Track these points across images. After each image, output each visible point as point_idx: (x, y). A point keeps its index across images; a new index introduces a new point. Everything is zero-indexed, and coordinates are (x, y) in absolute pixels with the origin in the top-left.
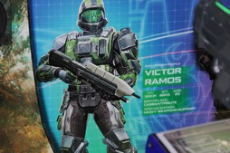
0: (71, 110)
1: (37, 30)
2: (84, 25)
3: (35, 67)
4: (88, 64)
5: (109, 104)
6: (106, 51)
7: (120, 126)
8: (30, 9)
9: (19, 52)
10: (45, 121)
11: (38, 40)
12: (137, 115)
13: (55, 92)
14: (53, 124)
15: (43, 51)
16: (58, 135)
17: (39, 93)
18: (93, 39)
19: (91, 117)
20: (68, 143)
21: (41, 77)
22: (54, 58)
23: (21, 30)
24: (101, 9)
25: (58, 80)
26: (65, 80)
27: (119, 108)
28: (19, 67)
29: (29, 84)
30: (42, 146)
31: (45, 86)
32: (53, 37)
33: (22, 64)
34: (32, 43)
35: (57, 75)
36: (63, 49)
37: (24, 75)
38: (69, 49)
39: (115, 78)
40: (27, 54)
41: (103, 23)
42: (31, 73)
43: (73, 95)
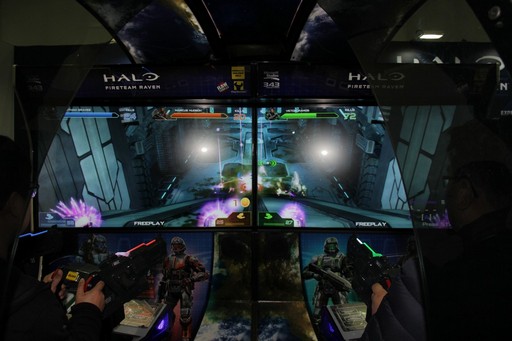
0: (320, 295)
1: (303, 253)
2: (327, 251)
3: (301, 271)
4: (329, 271)
5: (340, 294)
6: (339, 265)
8: (300, 242)
9: (294, 263)
10: (306, 300)
11: (303, 258)
13: (312, 285)
14: (311, 302)
15: (307, 263)
16: (312, 307)
17: (303, 284)
18: (331, 258)
19: (330, 299)
20: (317, 313)
21: (305, 277)
22: (312, 267)
23: (296, 253)
24: (335, 243)
25: (313, 279)
26: (317, 279)
27: (345, 295)
28: (294, 271)
29: (298, 280)
30: (304, 312)
32: (311, 257)
33: (295, 269)
34: (300, 259)
35: (312, 276)
36: (316, 263)
37: (296, 275)
38: (319, 263)
39: (343, 279)
40: (298, 265)
41: (337, 251)
42: (299, 274)
43: (321, 287)
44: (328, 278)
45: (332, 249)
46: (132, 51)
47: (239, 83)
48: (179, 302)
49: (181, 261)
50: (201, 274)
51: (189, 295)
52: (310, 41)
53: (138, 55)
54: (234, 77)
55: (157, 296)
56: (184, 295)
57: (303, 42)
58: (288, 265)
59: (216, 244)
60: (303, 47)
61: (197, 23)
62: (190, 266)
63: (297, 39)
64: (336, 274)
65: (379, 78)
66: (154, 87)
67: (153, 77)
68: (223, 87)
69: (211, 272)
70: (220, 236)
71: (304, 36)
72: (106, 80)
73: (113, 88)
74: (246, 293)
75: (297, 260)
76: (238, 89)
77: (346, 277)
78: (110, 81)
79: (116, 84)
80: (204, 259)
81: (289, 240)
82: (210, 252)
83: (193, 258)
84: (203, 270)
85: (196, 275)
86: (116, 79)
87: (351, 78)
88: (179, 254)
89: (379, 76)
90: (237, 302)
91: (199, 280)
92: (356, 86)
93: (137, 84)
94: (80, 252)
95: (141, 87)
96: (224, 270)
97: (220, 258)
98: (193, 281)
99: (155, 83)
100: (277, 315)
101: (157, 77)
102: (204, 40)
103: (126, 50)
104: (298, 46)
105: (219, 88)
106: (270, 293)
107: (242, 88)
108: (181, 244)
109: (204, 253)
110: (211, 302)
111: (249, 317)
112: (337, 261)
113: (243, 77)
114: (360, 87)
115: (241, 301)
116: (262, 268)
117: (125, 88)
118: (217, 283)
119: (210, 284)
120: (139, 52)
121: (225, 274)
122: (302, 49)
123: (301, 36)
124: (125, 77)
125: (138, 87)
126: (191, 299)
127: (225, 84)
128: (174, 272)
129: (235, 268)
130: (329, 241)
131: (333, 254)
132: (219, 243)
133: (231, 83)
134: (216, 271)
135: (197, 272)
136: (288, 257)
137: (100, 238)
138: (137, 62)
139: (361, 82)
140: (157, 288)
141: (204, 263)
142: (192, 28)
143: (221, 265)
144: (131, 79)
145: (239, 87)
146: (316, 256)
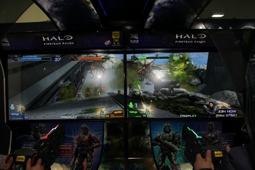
0: (161, 154)
1: (152, 132)
2: (165, 130)
4: (166, 141)
5: (172, 153)
6: (171, 138)
7: (175, 160)
8: (150, 126)
9: (147, 137)
10: (154, 157)
11: (152, 135)
12: (180, 157)
13: (157, 149)
14: (156, 158)
16: (157, 161)
17: (152, 149)
18: (167, 134)
19: (167, 156)
20: (160, 164)
21: (153, 145)
22: (157, 140)
23: (148, 132)
24: (169, 126)
25: (158, 146)
26: (160, 145)
27: (175, 154)
29: (150, 146)
30: (153, 164)
31: (154, 147)
33: (148, 141)
34: (150, 135)
35: (157, 144)
36: (159, 137)
37: (148, 144)
38: (161, 137)
39: (173, 146)
40: (149, 138)
41: (170, 130)
42: (150, 143)
44: (166, 145)
45: (167, 129)
46: (58, 24)
47: (116, 41)
48: (86, 159)
49: (87, 137)
50: (97, 144)
51: (91, 155)
52: (155, 17)
53: (61, 26)
54: (113, 37)
55: (74, 156)
56: (88, 155)
57: (151, 17)
58: (144, 138)
59: (105, 127)
60: (151, 20)
61: (93, 8)
62: (91, 139)
63: (148, 16)
64: (170, 143)
65: (193, 37)
66: (70, 43)
67: (70, 38)
68: (108, 43)
69: (103, 143)
70: (107, 123)
71: (152, 14)
72: (44, 39)
73: (48, 44)
74: (122, 154)
75: (149, 136)
76: (116, 44)
77: (175, 144)
78: (46, 40)
79: (50, 41)
80: (99, 136)
81: (144, 125)
82: (102, 132)
83: (93, 135)
84: (98, 142)
85: (95, 145)
86: (50, 39)
87: (177, 37)
88: (85, 134)
89: (193, 35)
90: (117, 158)
91: (96, 147)
92: (180, 42)
93: (61, 42)
94: (32, 133)
95: (63, 43)
96: (109, 142)
97: (108, 135)
98: (93, 148)
99: (70, 41)
100: (138, 166)
101: (72, 38)
102: (97, 17)
103: (55, 23)
104: (148, 20)
105: (105, 43)
106: (135, 154)
107: (118, 43)
108: (86, 128)
109: (99, 133)
110: (103, 159)
111: (123, 167)
112: (170, 136)
113: (118, 37)
114: (182, 42)
115: (119, 158)
116: (130, 140)
117: (55, 44)
118: (106, 149)
119: (102, 149)
120: (62, 24)
121: (110, 144)
122: (151, 21)
123: (150, 14)
124: (54, 38)
125: (61, 43)
126: (92, 157)
127: (109, 41)
128: (83, 143)
129: (116, 141)
130: (166, 125)
131: (168, 132)
132: (107, 127)
133: (112, 40)
134: (105, 142)
135: (95, 143)
136: (144, 134)
137: (43, 125)
138: (61, 30)
139: (183, 39)
140: (74, 152)
141: (99, 138)
142: (90, 10)
143: (108, 139)
144: (58, 39)
145: (116, 43)
146: (159, 133)
